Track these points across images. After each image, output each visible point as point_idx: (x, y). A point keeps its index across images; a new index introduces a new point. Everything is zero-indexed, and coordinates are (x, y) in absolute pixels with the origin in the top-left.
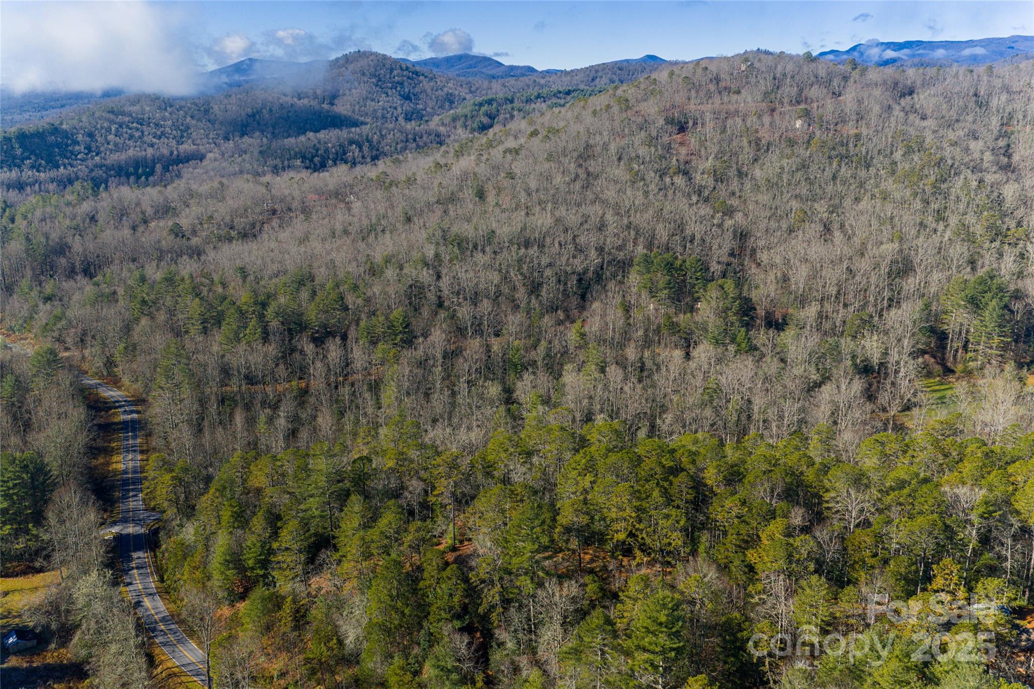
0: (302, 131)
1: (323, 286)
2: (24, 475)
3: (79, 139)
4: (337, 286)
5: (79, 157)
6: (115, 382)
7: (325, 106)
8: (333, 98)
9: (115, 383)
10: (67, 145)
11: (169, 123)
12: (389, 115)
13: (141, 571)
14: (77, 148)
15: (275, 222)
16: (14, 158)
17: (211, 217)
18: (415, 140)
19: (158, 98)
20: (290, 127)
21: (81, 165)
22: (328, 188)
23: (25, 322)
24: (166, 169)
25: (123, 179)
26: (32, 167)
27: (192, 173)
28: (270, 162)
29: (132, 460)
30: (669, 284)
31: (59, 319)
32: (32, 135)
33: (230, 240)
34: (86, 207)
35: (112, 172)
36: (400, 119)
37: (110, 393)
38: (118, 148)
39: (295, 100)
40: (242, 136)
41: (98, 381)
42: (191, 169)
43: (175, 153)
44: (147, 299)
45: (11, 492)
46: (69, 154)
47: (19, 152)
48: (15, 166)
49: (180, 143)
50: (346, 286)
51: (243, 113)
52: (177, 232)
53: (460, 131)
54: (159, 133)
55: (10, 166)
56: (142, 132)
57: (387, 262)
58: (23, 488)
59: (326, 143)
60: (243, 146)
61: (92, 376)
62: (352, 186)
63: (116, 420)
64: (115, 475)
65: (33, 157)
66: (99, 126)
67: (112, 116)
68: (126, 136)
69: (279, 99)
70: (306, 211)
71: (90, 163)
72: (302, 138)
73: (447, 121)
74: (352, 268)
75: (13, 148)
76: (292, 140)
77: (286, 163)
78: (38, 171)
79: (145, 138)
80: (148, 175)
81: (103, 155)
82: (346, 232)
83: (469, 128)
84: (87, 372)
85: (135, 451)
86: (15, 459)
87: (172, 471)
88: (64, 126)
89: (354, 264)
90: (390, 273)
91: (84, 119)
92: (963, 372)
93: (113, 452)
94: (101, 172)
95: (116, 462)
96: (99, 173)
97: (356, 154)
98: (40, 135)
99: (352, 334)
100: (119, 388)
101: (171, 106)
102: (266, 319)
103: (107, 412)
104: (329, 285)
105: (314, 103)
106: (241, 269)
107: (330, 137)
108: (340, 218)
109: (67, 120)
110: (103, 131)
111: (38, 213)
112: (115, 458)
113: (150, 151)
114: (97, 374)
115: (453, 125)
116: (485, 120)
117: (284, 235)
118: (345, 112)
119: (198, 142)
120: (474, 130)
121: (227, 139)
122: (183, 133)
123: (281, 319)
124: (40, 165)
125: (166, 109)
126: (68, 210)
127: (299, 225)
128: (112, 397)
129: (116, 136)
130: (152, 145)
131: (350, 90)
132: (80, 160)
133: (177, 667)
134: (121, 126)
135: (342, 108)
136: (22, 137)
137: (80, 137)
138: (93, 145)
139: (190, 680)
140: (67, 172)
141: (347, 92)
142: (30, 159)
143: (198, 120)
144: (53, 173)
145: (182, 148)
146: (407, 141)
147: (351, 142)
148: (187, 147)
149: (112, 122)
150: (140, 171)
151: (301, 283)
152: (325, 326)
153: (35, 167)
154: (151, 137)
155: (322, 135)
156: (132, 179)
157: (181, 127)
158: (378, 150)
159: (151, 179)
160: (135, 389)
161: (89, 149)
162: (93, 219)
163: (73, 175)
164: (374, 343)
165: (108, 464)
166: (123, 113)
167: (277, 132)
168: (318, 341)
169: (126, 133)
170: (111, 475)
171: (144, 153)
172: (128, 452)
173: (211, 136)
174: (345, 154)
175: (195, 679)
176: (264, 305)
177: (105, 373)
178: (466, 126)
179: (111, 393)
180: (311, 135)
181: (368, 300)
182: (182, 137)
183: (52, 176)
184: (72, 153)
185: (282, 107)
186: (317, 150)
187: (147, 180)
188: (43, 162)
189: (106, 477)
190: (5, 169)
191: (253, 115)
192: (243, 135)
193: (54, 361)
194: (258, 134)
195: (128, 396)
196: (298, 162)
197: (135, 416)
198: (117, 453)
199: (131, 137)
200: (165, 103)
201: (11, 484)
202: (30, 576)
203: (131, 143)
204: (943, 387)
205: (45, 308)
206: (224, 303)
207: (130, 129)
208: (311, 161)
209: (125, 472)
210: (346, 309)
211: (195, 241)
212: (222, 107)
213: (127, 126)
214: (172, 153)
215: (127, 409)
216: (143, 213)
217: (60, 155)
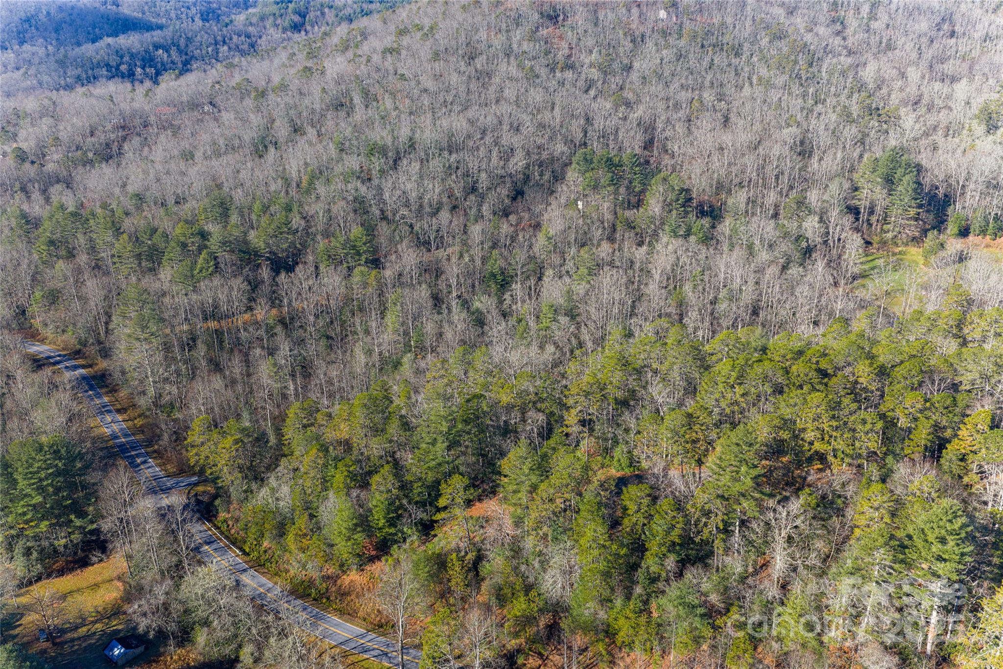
0: (98, 37)
2: (57, 463)
6: (34, 335)
9: (34, 337)
12: (184, 16)
13: (215, 546)
18: (224, 42)
29: (113, 422)
30: (612, 181)
33: (90, 163)
36: (196, 19)
53: (272, 31)
58: (58, 477)
59: (129, 49)
72: (101, 45)
73: (254, 20)
76: (90, 47)
83: (280, 27)
85: (110, 412)
86: (42, 446)
92: (880, 243)
95: (96, 427)
97: (165, 60)
100: (42, 342)
105: (97, 5)
106: (137, 195)
107: (131, 41)
115: (261, 24)
116: (297, 18)
118: (136, 14)
120: (286, 30)
123: (227, 249)
127: (166, 143)
133: (335, 646)
139: (360, 658)
146: (216, 44)
147: (154, 47)
152: (274, 252)
155: (122, 40)
158: (186, 54)
160: (63, 341)
167: (62, 38)
172: (102, 413)
174: (152, 60)
175: (366, 656)
178: (277, 26)
179: (36, 348)
180: (110, 40)
186: (121, 57)
191: (28, 20)
192: (22, 43)
194: (39, 41)
195: (59, 350)
196: (104, 72)
197: (84, 371)
201: (42, 475)
202: (79, 571)
204: (870, 258)
208: (117, 69)
209: (114, 437)
210: (295, 232)
215: (67, 364)
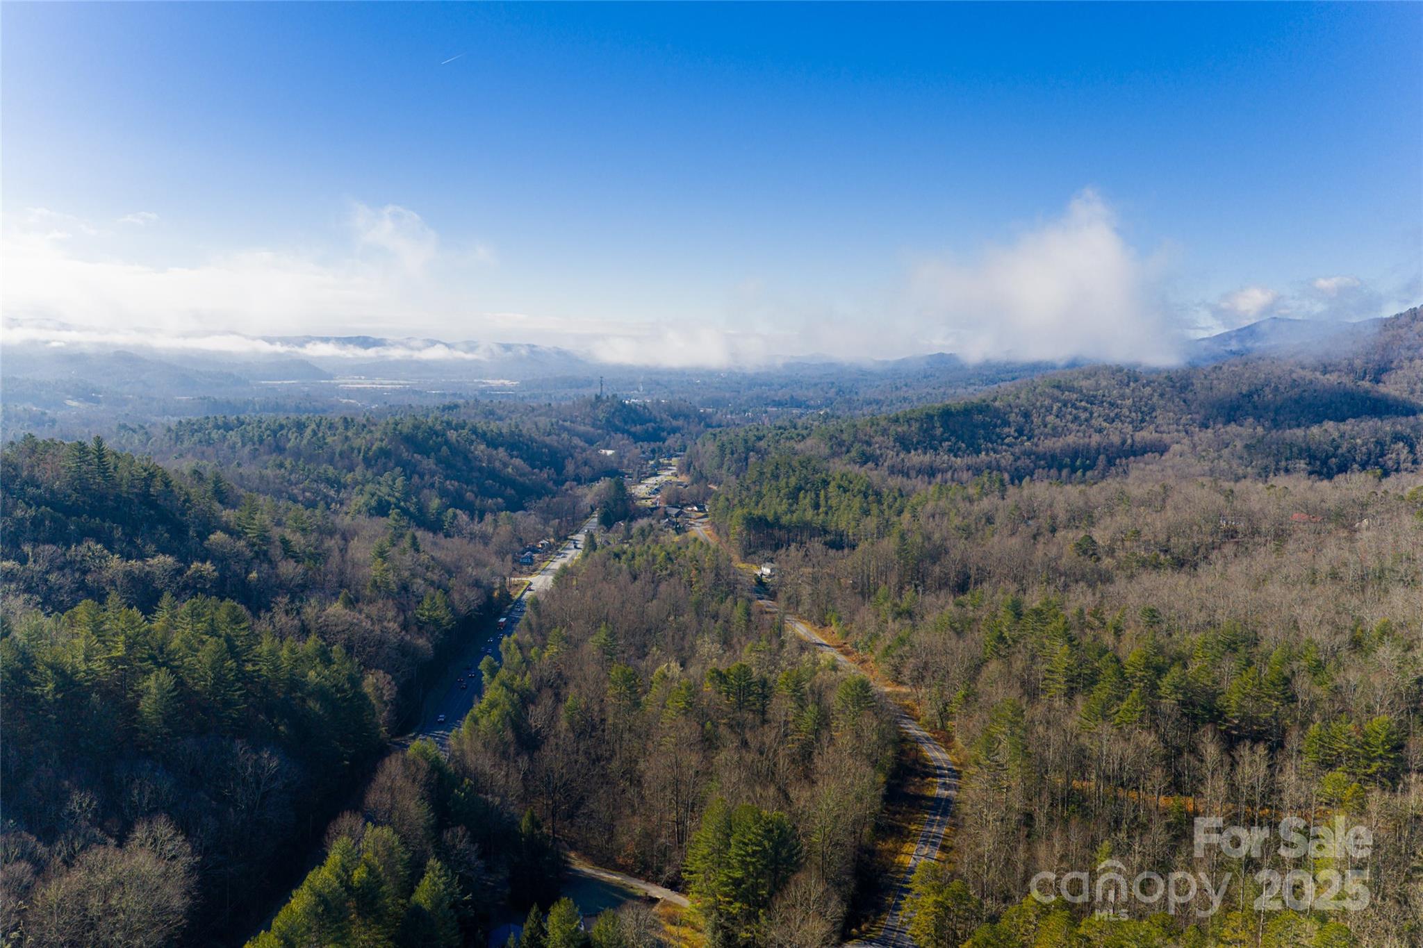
0: (1318, 419)
1: (1266, 657)
2: (766, 843)
3: (1011, 419)
4: (1289, 659)
5: (1007, 441)
6: (946, 740)
7: (1366, 384)
8: (1380, 372)
9: (946, 742)
10: (995, 426)
11: (1129, 402)
14: (1006, 430)
15: (1229, 549)
16: (933, 437)
17: (1138, 533)
19: (1120, 370)
20: (1302, 412)
21: (1006, 451)
22: (1325, 506)
23: (870, 639)
24: (1110, 462)
25: (1053, 472)
26: (950, 451)
27: (1143, 470)
28: (1259, 462)
29: (926, 856)
31: (902, 641)
32: (958, 412)
33: (1157, 566)
34: (986, 504)
35: (1042, 462)
37: (935, 754)
38: (1056, 433)
39: (1318, 374)
40: (1227, 422)
41: (927, 734)
42: (1142, 465)
43: (1129, 441)
44: (1006, 634)
45: (748, 859)
46: (994, 437)
47: (939, 431)
48: (931, 448)
49: (1136, 429)
50: (1303, 663)
51: (1235, 391)
52: (1088, 548)
54: (1112, 415)
55: (926, 448)
56: (1091, 414)
57: (1384, 633)
58: (764, 858)
59: (1354, 438)
60: (1226, 437)
61: (924, 726)
62: (1364, 506)
63: (928, 793)
64: (899, 872)
65: (953, 439)
66: (1038, 404)
67: (1057, 393)
68: (1069, 417)
69: (1291, 372)
70: (1281, 535)
71: (1017, 450)
72: (1315, 430)
74: (1321, 636)
75: (934, 427)
76: (1300, 432)
77: (1283, 464)
78: (956, 456)
79: (1093, 421)
80: (1086, 469)
81: (1036, 439)
82: (1335, 576)
84: (918, 719)
85: (934, 844)
86: (761, 817)
87: (940, 892)
88: (997, 404)
89: (1326, 629)
90: (1386, 653)
91: (1023, 396)
93: (908, 837)
94: (1028, 461)
95: (907, 854)
96: (1024, 462)
97: (1402, 457)
98: (968, 411)
99: (1293, 741)
100: (948, 749)
101: (1136, 381)
102: (1160, 693)
103: (923, 779)
104: (1276, 655)
105: (1347, 381)
106: (1152, 611)
107: (1361, 429)
108: (1332, 551)
109: (1002, 394)
110: (1043, 410)
111: (930, 507)
112: (907, 848)
113: (1096, 439)
114: (929, 723)
117: (1235, 569)
118: (1397, 393)
119: (1165, 428)
121: (1204, 426)
122: (1145, 415)
123: (1180, 697)
124: (959, 449)
125: (1128, 385)
126: (963, 506)
127: (1263, 558)
128: (936, 760)
129: (1057, 416)
130: (1100, 431)
131: (1411, 360)
132: (1008, 445)
134: (1065, 405)
135: (1391, 388)
136: (947, 414)
137: (1012, 417)
138: (1027, 427)
140: (989, 458)
141: (1406, 364)
142: (950, 440)
143: (1169, 400)
144: (970, 460)
145: (1139, 436)
147: (1397, 438)
148: (1147, 435)
149: (1056, 399)
150: (1078, 463)
151: (1232, 647)
152: (1252, 720)
153: (954, 451)
154: (1101, 419)
155: (1348, 426)
156: (1065, 472)
157: (1144, 409)
159: (1089, 474)
160: (966, 756)
161: (1020, 432)
162: (990, 520)
163: (994, 463)
164: (1328, 765)
165: (896, 852)
166: (1071, 389)
167: (1280, 418)
168: (1230, 742)
169: (1070, 414)
170: (893, 869)
171: (1087, 440)
172: (925, 843)
173: (1183, 421)
174: (1382, 455)
176: (1160, 671)
177: (938, 725)
179: (937, 754)
180: (1329, 425)
181: (1336, 690)
182: (1143, 421)
183: (970, 463)
184: (999, 436)
185: (1294, 384)
186: (1337, 448)
187: (1084, 475)
188: (963, 445)
189: (886, 871)
190: (920, 451)
191: (1250, 395)
192: (1229, 421)
193: (865, 697)
194: (1251, 420)
197: (953, 793)
198: (912, 841)
199: (1076, 418)
200: (1128, 376)
201: (749, 849)
203: (1074, 427)
205: (893, 625)
206: (1103, 659)
207: (1076, 408)
208: (1324, 462)
209: (911, 871)
210: (1293, 699)
211: (1107, 562)
212: (1206, 383)
213: (1074, 406)
214: (1124, 442)
215: (947, 781)
216: (1053, 518)
217: (985, 439)
